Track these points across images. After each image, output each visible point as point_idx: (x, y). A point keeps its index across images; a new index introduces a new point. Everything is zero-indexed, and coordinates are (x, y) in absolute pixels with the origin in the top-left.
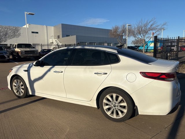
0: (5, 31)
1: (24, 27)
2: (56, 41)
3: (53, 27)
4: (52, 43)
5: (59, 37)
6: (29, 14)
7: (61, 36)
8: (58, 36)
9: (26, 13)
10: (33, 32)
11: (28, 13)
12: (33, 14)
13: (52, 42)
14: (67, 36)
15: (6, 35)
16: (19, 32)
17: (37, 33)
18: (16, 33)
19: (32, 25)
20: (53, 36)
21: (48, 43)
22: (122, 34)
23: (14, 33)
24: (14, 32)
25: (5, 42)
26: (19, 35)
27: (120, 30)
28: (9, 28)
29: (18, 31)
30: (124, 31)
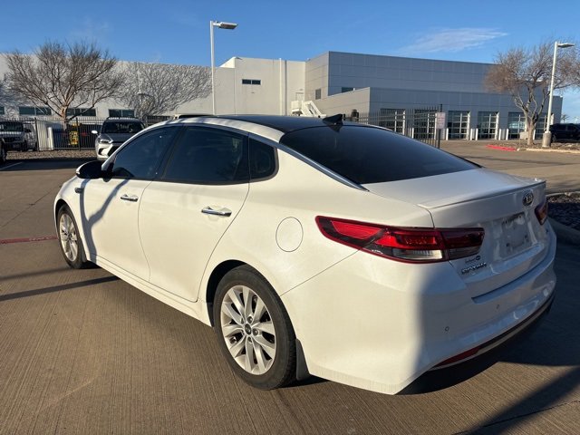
0: (173, 80)
1: (223, 66)
2: (310, 106)
3: (304, 63)
4: (297, 112)
5: (318, 94)
6: (223, 27)
7: (325, 91)
8: (317, 91)
9: (213, 24)
10: (245, 82)
11: (219, 25)
12: (232, 27)
13: (298, 110)
14: (344, 90)
15: (175, 92)
16: (208, 83)
17: (257, 82)
18: (200, 84)
19: (244, 59)
20: (303, 91)
21: (286, 113)
22: (536, 78)
23: (196, 85)
24: (197, 82)
25: (172, 110)
26: (209, 90)
27: (528, 64)
28: (184, 70)
29: (206, 77)
30: (543, 69)
